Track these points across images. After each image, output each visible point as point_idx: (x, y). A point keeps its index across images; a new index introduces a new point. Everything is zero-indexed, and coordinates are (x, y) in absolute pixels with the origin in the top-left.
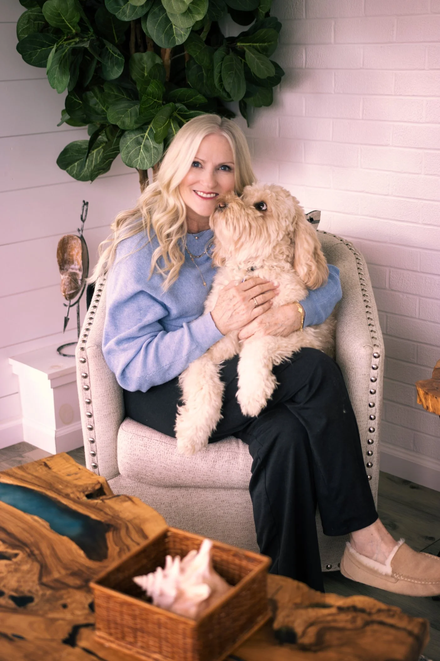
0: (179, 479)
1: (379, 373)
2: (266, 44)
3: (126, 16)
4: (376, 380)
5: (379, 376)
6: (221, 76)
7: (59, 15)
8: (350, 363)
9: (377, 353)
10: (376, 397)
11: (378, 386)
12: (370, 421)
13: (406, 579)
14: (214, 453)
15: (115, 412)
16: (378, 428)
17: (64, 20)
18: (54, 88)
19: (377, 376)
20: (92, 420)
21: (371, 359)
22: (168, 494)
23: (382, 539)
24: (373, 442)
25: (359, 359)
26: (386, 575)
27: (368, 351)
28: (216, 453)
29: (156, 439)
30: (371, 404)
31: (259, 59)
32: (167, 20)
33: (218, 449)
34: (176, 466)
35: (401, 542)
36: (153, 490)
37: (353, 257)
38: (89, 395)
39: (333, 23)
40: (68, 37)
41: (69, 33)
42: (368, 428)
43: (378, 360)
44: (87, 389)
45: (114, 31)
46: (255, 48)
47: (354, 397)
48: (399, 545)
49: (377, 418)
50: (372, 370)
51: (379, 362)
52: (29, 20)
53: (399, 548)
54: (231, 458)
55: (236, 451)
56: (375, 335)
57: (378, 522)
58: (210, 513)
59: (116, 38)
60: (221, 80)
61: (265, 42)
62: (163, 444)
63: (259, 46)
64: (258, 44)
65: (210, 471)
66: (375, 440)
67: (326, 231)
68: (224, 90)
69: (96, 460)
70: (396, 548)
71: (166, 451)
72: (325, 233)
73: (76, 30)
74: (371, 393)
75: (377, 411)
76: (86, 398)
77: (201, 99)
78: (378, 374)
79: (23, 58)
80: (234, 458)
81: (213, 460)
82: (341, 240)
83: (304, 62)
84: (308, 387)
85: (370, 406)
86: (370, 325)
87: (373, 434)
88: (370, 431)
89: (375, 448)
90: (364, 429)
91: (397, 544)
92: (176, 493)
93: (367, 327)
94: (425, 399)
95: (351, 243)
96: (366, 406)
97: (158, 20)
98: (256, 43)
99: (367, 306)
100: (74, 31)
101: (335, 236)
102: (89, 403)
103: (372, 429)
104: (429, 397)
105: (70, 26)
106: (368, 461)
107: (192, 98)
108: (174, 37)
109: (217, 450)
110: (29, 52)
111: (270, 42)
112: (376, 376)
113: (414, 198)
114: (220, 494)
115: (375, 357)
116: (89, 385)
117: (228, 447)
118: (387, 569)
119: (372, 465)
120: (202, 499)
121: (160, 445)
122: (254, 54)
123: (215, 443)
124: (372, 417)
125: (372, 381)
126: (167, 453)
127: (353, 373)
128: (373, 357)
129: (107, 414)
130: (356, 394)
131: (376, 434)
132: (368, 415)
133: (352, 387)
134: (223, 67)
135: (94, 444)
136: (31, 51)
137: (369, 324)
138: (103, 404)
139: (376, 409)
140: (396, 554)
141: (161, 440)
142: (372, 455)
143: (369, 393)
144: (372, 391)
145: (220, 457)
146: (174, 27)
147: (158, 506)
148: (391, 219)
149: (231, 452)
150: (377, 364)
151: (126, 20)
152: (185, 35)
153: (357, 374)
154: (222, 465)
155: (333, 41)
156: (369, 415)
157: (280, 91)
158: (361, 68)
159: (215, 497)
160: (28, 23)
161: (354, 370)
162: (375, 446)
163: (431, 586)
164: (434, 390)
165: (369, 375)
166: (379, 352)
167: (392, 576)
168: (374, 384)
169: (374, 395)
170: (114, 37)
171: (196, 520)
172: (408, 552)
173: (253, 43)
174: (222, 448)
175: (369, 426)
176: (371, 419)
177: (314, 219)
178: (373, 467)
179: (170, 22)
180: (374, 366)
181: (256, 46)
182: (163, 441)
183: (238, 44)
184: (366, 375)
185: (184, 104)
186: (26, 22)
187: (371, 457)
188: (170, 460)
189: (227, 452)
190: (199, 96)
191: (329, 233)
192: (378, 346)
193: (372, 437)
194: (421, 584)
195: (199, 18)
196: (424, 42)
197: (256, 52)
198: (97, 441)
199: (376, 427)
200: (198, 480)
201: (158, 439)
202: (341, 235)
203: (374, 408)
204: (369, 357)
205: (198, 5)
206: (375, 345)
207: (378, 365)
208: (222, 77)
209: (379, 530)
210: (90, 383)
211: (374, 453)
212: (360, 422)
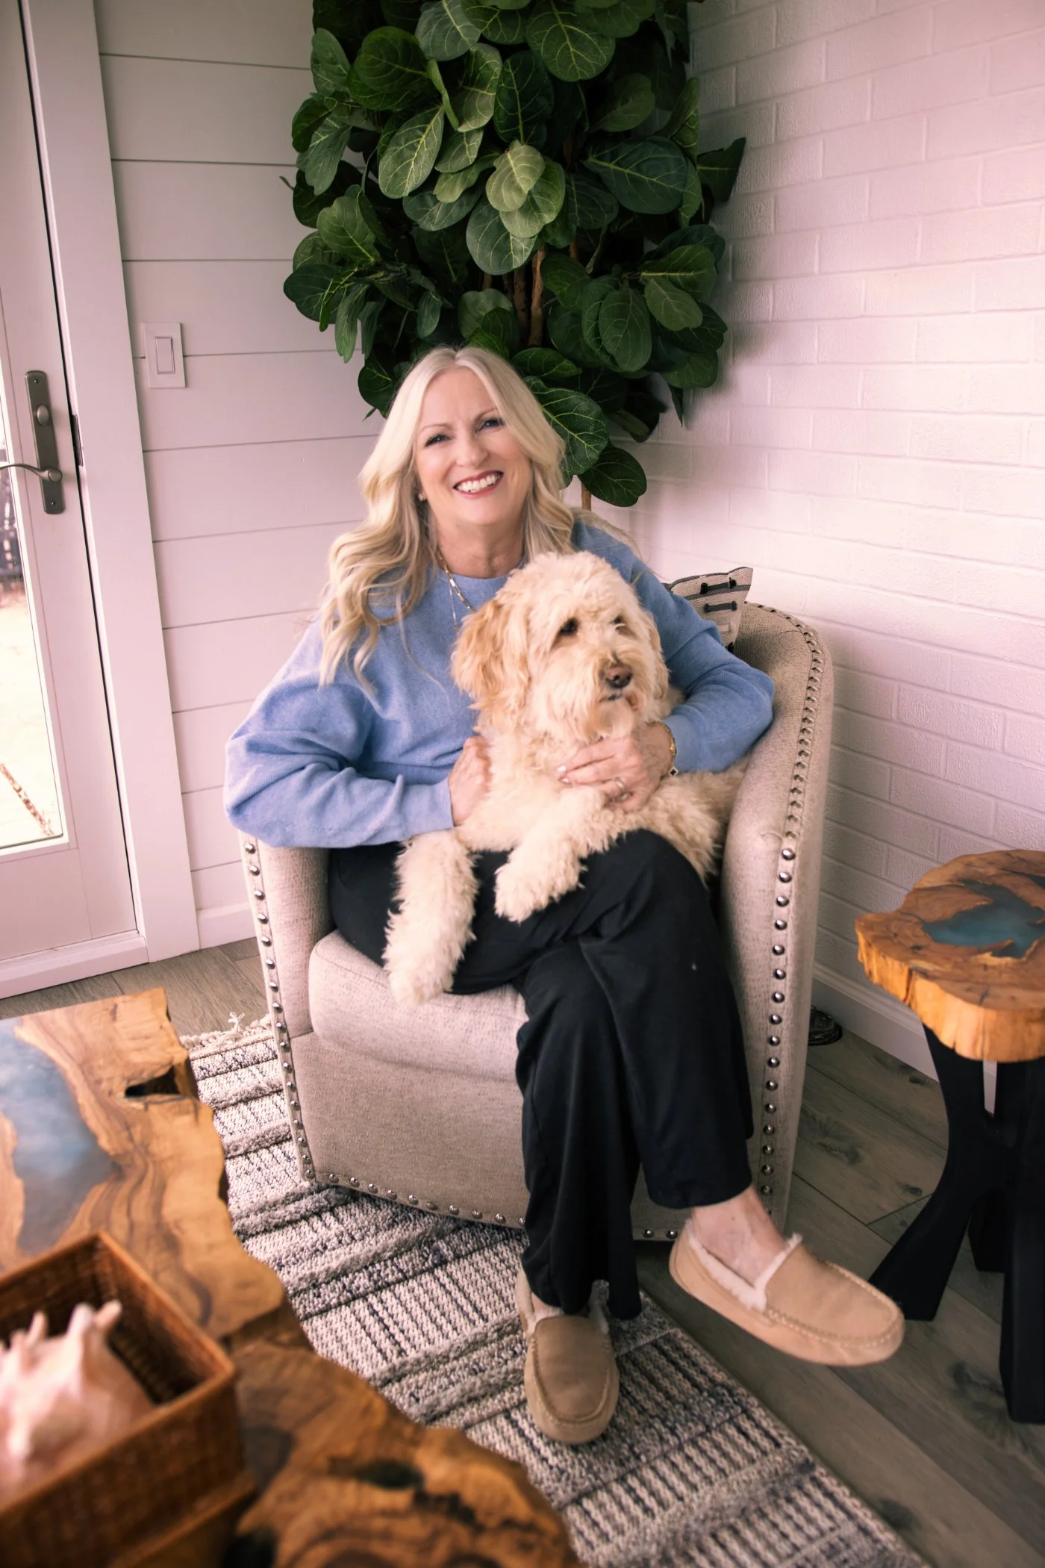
0: (407, 1055)
1: (794, 890)
2: (692, 274)
3: (433, 224)
4: (787, 902)
5: (793, 894)
6: (597, 325)
7: (343, 232)
8: (738, 866)
9: (790, 850)
10: (787, 935)
11: (792, 914)
12: (775, 980)
13: (791, 1326)
14: (467, 1015)
15: (307, 916)
16: (792, 995)
17: (351, 240)
18: (341, 355)
19: (790, 896)
20: (268, 929)
21: (778, 860)
22: (397, 1074)
23: (753, 1232)
24: (780, 1020)
25: (752, 858)
26: (754, 1309)
27: (771, 845)
28: (472, 1016)
29: (367, 976)
30: (777, 948)
31: (673, 297)
32: (501, 227)
33: (478, 1008)
34: (400, 1031)
35: (795, 1241)
36: (371, 1064)
37: (808, 657)
38: (260, 884)
39: (818, 238)
40: (362, 269)
41: (363, 262)
42: (771, 994)
43: (790, 864)
44: (257, 873)
45: (448, 261)
46: (674, 282)
47: (742, 932)
48: (789, 1251)
49: (788, 976)
50: (779, 883)
51: (793, 868)
52: (314, 249)
53: (789, 1256)
54: (499, 1026)
55: (509, 1016)
56: (796, 812)
57: (750, 1194)
58: (469, 1117)
59: (453, 274)
60: (597, 332)
61: (690, 271)
62: (380, 987)
63: (681, 277)
64: (678, 274)
65: (460, 1047)
66: (784, 1017)
67: (775, 607)
68: (603, 349)
69: (278, 999)
70: (781, 1257)
71: (383, 1002)
72: (773, 611)
73: (375, 257)
74: (777, 927)
75: (789, 962)
76: (255, 889)
77: (568, 367)
78: (791, 891)
79: (299, 309)
80: (505, 1029)
81: (464, 1029)
82: (798, 626)
83: (771, 310)
84: (622, 908)
85: (775, 951)
86: (793, 791)
87: (781, 1005)
88: (775, 1000)
89: (784, 1032)
90: (763, 995)
91: (783, 1248)
92: (410, 1075)
93: (787, 794)
94: (868, 955)
95: (813, 631)
96: (767, 953)
97: (484, 227)
98: (675, 271)
99: (801, 753)
100: (372, 260)
101: (788, 618)
102: (262, 898)
103: (778, 996)
104: (874, 952)
105: (364, 251)
106: (771, 1055)
107: (554, 366)
108: (511, 256)
109: (475, 1009)
110: (306, 298)
111: (699, 269)
112: (787, 894)
113: (944, 555)
114: (486, 1085)
115: (786, 858)
116: (258, 866)
117: (496, 1006)
118: (755, 1297)
119: (778, 1063)
120: (454, 1090)
121: (373, 989)
122: (666, 290)
123: (473, 996)
124: (779, 973)
125: (779, 903)
126: (384, 1005)
127: (741, 886)
128: (780, 857)
129: (292, 919)
130: (746, 926)
131: (786, 1007)
132: (770, 968)
133: (738, 912)
134: (602, 311)
135: (274, 971)
136: (309, 296)
137: (793, 788)
138: (283, 901)
139: (787, 959)
140: (780, 1269)
141: (377, 980)
142: (779, 1046)
143: (773, 927)
144: (780, 923)
145: (479, 1023)
146: (511, 238)
147: (381, 1093)
148: (905, 594)
149: (501, 1015)
150: (790, 871)
151: (433, 228)
152: (526, 250)
153: (748, 888)
154: (482, 1040)
155: (816, 269)
156: (773, 968)
157: (734, 361)
158: (862, 316)
159: (477, 1090)
160: (312, 253)
161: (743, 880)
162: (785, 1027)
163: (841, 1351)
164: (888, 938)
165: (773, 892)
166: (793, 848)
167: (765, 1314)
168: (784, 910)
169: (784, 932)
170: (448, 272)
171: (447, 1125)
172: (804, 1269)
173: (669, 271)
174: (485, 1006)
175: (773, 989)
176: (777, 976)
177: (739, 583)
178: (781, 1066)
179: (506, 230)
180: (784, 876)
181: (675, 276)
182: (381, 982)
183: (644, 274)
184: (766, 893)
185: (542, 379)
186: (308, 251)
187: (777, 1048)
188: (389, 1018)
189: (492, 1015)
190: (566, 363)
191: (780, 612)
192: (794, 836)
193: (779, 1012)
194: (820, 1342)
195: (549, 218)
196: (972, 260)
197: (671, 286)
198: (278, 965)
199: (787, 993)
200: (439, 1060)
201: (371, 977)
202: (800, 615)
203: (782, 957)
204: (773, 857)
205: (549, 196)
206: (789, 834)
207: (791, 873)
208: (600, 326)
209: (749, 1210)
210: (259, 861)
211: (783, 1040)
212: (754, 980)
